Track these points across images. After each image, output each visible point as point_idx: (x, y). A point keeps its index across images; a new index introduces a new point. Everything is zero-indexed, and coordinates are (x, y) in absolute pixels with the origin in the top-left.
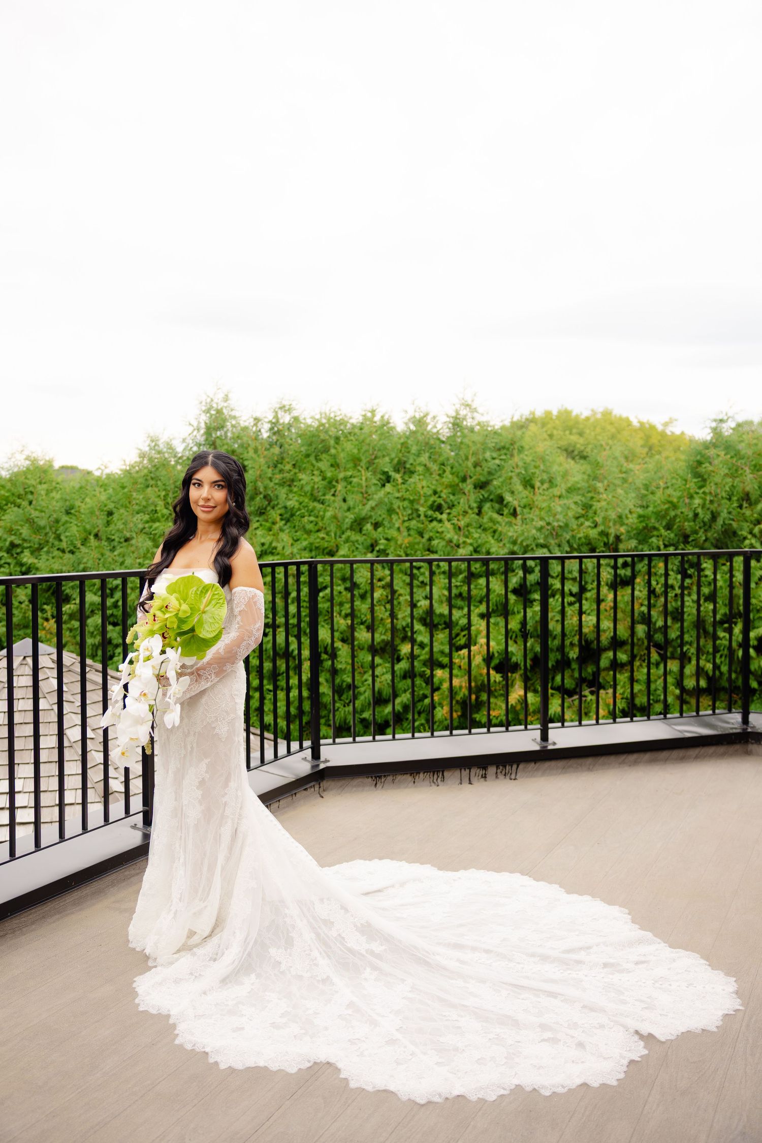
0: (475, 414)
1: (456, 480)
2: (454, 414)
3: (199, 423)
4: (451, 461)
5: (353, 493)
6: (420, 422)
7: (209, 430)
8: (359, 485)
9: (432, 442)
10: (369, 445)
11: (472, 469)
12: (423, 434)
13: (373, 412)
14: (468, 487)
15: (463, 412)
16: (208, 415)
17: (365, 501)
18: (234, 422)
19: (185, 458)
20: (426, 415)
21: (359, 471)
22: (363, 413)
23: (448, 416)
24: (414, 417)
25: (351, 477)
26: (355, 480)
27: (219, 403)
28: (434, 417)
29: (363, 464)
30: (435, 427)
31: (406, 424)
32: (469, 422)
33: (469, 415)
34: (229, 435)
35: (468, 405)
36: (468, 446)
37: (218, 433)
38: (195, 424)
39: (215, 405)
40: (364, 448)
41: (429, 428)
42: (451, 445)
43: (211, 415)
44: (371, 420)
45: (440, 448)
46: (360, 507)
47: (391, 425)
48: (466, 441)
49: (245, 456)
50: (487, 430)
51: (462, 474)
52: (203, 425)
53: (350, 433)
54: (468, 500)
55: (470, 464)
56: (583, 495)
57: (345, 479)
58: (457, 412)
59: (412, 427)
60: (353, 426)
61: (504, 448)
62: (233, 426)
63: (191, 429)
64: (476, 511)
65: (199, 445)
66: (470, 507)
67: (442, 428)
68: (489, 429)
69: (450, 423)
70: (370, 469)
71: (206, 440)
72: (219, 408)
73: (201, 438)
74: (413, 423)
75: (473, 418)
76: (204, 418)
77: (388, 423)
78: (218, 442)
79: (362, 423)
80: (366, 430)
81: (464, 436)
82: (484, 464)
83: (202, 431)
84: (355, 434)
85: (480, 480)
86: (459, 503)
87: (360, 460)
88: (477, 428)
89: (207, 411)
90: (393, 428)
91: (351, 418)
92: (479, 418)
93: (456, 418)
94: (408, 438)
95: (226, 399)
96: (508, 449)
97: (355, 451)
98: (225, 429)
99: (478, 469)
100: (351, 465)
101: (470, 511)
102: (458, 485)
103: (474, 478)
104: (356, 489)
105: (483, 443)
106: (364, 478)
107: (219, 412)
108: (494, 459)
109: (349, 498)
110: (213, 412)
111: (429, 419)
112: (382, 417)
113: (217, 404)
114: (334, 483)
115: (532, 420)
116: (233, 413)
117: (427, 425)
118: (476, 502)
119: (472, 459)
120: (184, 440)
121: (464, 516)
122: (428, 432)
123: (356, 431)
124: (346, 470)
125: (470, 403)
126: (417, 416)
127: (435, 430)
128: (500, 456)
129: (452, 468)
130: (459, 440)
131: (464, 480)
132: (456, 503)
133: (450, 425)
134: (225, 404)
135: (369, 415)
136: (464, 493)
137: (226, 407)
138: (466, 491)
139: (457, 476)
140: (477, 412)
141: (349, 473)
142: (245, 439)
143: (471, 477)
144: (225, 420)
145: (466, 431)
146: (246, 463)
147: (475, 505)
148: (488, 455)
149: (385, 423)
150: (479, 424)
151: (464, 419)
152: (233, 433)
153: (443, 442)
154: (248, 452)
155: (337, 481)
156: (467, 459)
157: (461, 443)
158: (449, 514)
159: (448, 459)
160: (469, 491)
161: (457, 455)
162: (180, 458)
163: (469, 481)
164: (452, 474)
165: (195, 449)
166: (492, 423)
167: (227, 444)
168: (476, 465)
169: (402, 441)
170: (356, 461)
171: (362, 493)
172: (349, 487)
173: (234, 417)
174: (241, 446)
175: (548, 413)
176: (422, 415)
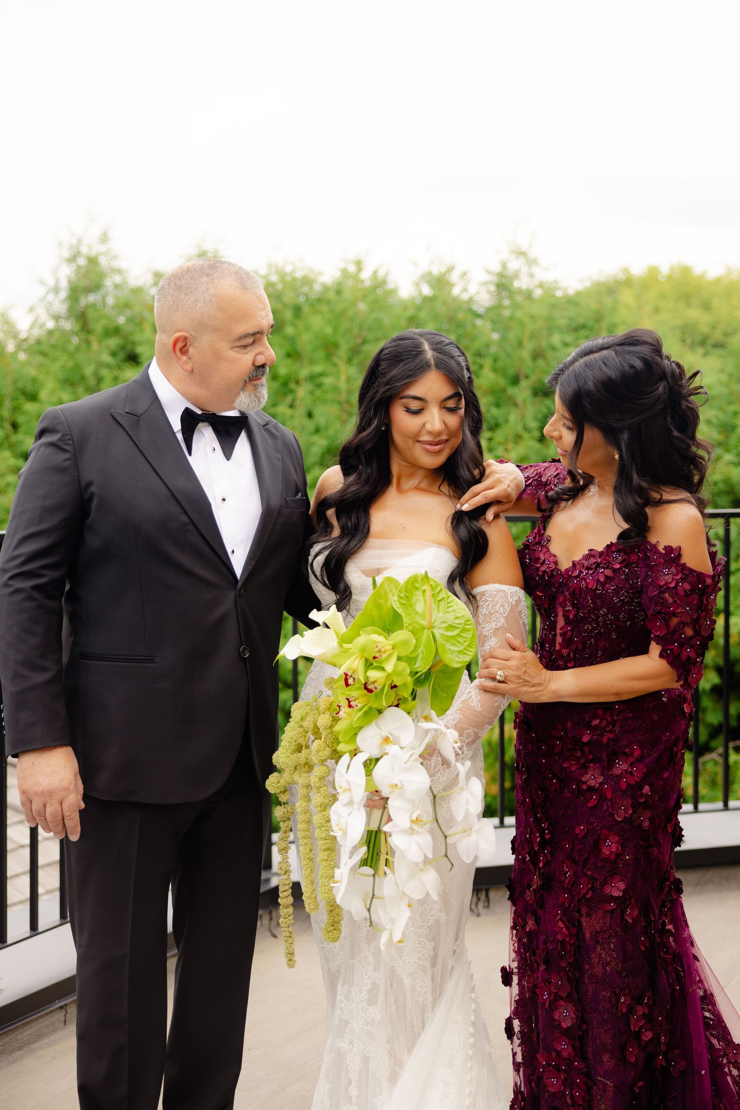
0: (535, 270)
1: (502, 382)
2: (497, 268)
3: (58, 280)
4: (493, 350)
5: (324, 402)
6: (440, 282)
7: (75, 292)
8: (335, 389)
9: (460, 316)
10: (352, 320)
11: (529, 362)
12: (445, 303)
13: (359, 264)
14: (522, 393)
15: (514, 265)
16: (74, 267)
17: (345, 417)
18: (117, 279)
19: (32, 341)
20: (450, 270)
21: (335, 365)
22: (342, 266)
23: (489, 272)
24: (430, 273)
25: (322, 374)
26: (328, 381)
27: (91, 245)
28: (464, 274)
29: (343, 352)
30: (465, 290)
31: (417, 284)
32: (522, 283)
33: (525, 270)
34: (110, 301)
35: (521, 254)
36: (522, 324)
37: (91, 298)
38: (51, 282)
39: (84, 250)
40: (345, 326)
41: (456, 291)
42: (493, 322)
43: (79, 266)
44: (356, 277)
45: (474, 326)
46: (338, 425)
47: (390, 286)
48: (519, 314)
49: (138, 337)
50: (554, 296)
51: (511, 372)
52: (64, 284)
53: (319, 300)
54: (523, 417)
55: (525, 354)
56: (721, 409)
57: (312, 378)
58: (504, 265)
59: (426, 290)
60: (326, 288)
61: (583, 327)
62: (117, 286)
63: (42, 291)
64: (537, 434)
65: (57, 318)
66: (526, 429)
67: (477, 293)
68: (559, 294)
69: (491, 282)
70: (355, 361)
71: (70, 310)
72: (93, 253)
73: (60, 306)
74: (429, 283)
75: (531, 275)
76: (66, 273)
77: (384, 282)
78: (91, 314)
79: (340, 284)
80: (347, 294)
81: (516, 306)
82: (550, 354)
83: (63, 294)
84: (328, 302)
85: (541, 381)
86: (507, 421)
87: (336, 346)
88: (538, 293)
89: (72, 259)
90: (393, 292)
91: (320, 274)
92: (544, 275)
93: (501, 275)
94: (419, 308)
95: (104, 238)
96: (591, 329)
97: (329, 330)
98: (103, 291)
99: (540, 362)
100: (320, 354)
101: (526, 436)
102: (504, 390)
103: (534, 378)
104: (329, 396)
105: (550, 319)
106: (343, 378)
107: (93, 261)
108: (566, 345)
109: (318, 411)
110: (82, 262)
111: (454, 277)
112: (375, 272)
113: (89, 246)
114: (292, 385)
115: (627, 282)
116: (117, 264)
117: (451, 285)
118: (536, 419)
119: (529, 346)
120: (31, 310)
121: (516, 443)
122: (456, 299)
123: (332, 296)
124: (312, 362)
125: (524, 248)
126: (436, 271)
127: (465, 297)
128: (577, 339)
129: (495, 360)
130: (507, 313)
131: (515, 381)
132: (501, 421)
133: (493, 288)
134: (102, 248)
135: (352, 269)
136: (516, 405)
137: (106, 253)
138: (519, 400)
139: (504, 375)
140: (538, 264)
141: (318, 369)
142: (137, 308)
143: (527, 377)
144: (102, 276)
145: (519, 299)
146: (139, 350)
147: (533, 425)
148: (556, 339)
149: (379, 284)
150: (541, 285)
151: (516, 275)
152: (117, 298)
153: (479, 316)
154: (142, 331)
155: (297, 382)
156: (520, 344)
157: (511, 318)
158: (490, 439)
159: (487, 346)
160: (524, 402)
161: (503, 339)
162: (25, 340)
163: (524, 383)
164: (495, 370)
165: (51, 324)
166: (563, 284)
167: (106, 317)
168: (537, 355)
169: (409, 313)
170: (329, 348)
171: (340, 403)
172: (318, 393)
173: (119, 271)
174: (130, 320)
175: (653, 272)
176: (443, 269)
